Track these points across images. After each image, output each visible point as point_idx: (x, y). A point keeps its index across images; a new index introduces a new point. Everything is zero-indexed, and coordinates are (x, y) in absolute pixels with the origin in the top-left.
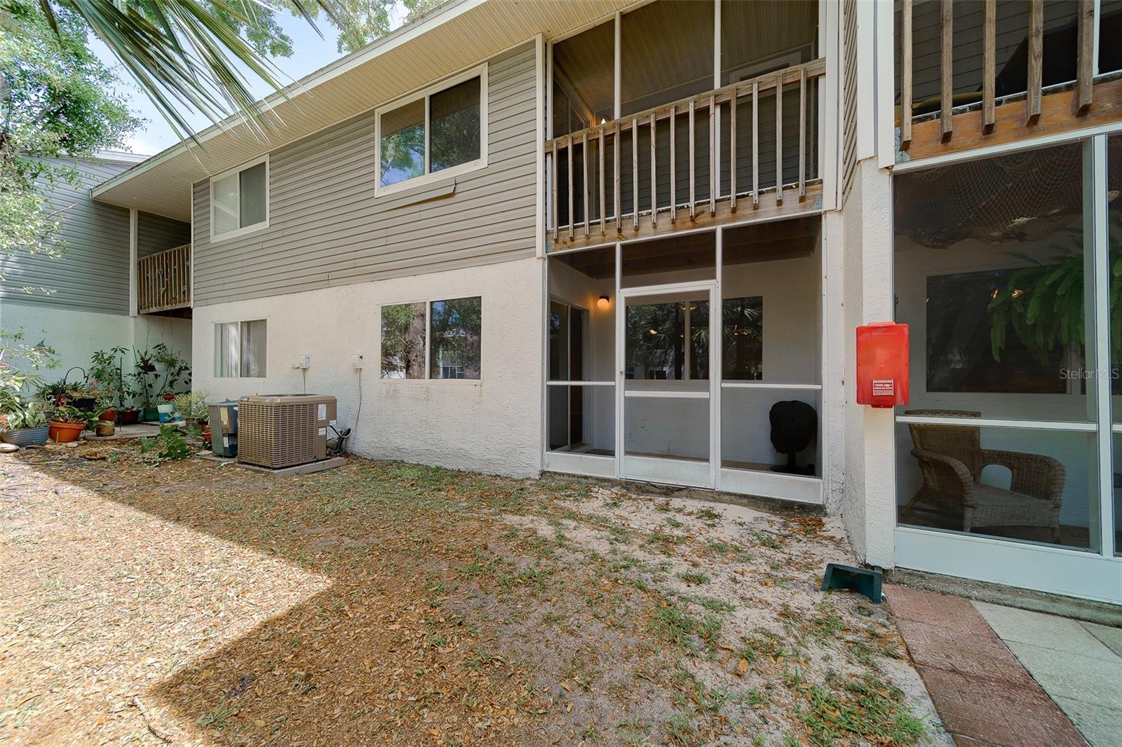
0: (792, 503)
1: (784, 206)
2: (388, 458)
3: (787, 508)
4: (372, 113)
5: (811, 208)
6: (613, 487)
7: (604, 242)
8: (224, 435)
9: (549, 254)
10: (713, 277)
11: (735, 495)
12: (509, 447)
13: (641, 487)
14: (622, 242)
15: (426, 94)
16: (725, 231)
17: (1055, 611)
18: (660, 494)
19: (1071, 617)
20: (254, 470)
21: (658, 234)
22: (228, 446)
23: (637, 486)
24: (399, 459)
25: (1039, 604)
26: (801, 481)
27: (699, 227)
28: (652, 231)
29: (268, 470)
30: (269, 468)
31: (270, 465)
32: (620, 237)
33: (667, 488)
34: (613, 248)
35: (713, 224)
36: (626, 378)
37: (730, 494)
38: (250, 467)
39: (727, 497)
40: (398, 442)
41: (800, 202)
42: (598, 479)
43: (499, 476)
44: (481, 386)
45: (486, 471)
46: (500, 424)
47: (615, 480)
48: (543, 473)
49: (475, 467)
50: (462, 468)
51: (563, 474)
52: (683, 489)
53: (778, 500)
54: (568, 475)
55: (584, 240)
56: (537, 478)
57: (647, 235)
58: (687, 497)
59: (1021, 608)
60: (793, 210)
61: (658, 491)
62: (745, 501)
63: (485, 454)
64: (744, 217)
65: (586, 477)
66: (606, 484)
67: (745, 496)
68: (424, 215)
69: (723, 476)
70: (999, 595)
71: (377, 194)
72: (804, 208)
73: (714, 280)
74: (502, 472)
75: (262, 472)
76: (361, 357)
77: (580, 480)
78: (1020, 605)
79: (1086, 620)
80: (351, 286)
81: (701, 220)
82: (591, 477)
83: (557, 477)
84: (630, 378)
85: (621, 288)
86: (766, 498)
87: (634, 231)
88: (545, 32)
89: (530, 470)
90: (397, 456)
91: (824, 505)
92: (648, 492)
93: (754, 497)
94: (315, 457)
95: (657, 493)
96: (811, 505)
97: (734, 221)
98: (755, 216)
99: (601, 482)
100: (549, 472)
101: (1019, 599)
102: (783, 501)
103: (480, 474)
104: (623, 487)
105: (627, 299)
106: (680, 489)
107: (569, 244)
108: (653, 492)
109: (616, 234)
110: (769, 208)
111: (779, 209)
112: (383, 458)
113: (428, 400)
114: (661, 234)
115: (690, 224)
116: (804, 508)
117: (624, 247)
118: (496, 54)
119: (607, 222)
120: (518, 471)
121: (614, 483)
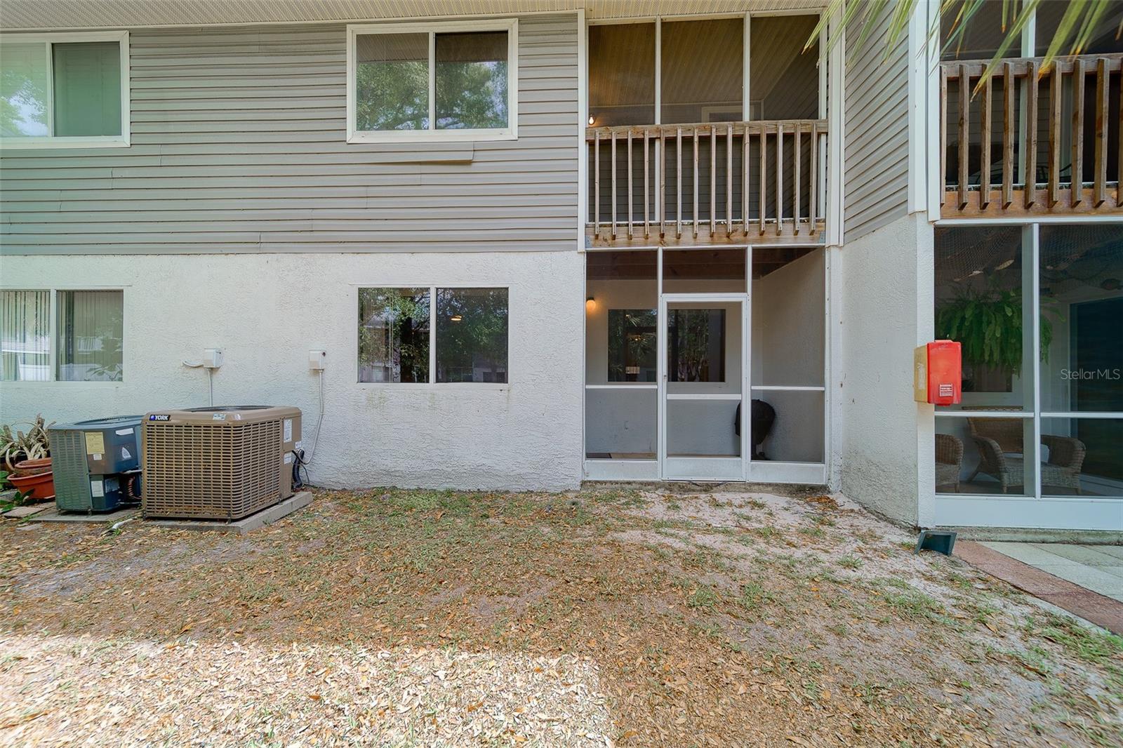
0: (804, 486)
1: (798, 236)
2: (371, 486)
3: (800, 491)
4: (341, 28)
5: (817, 241)
6: (657, 489)
7: (646, 245)
8: (92, 478)
9: (587, 249)
10: (744, 290)
11: (763, 484)
12: (545, 459)
13: (683, 487)
14: (664, 248)
15: (432, 29)
16: (754, 250)
17: (1015, 539)
18: (701, 491)
19: (1023, 542)
20: (189, 528)
21: (697, 245)
22: (101, 494)
23: (679, 486)
24: (388, 485)
25: (1008, 536)
26: (810, 467)
27: (733, 244)
28: (692, 241)
29: (223, 524)
30: (225, 520)
31: (224, 516)
32: (662, 243)
33: (707, 485)
34: (656, 252)
35: (744, 242)
36: (669, 381)
37: (758, 484)
38: (177, 523)
39: (756, 487)
40: (389, 463)
41: (810, 235)
42: (641, 483)
43: (532, 492)
44: (509, 391)
45: (514, 488)
46: (533, 433)
47: (659, 483)
48: (583, 483)
49: (501, 486)
50: (483, 488)
51: (605, 482)
52: (721, 484)
53: (795, 484)
54: (611, 482)
55: (626, 239)
56: (578, 488)
57: (687, 244)
58: (724, 491)
59: (1000, 541)
60: (803, 241)
61: (699, 488)
62: (770, 489)
63: (515, 468)
64: (770, 240)
65: (629, 483)
66: (650, 487)
67: (770, 485)
68: (426, 179)
69: (753, 468)
70: (987, 534)
71: (349, 139)
72: (813, 240)
73: (745, 294)
74: (536, 487)
75: (211, 528)
76: (324, 354)
77: (624, 486)
78: (998, 539)
79: (1031, 542)
80: (304, 255)
81: (735, 238)
82: (634, 482)
83: (598, 486)
84: (673, 381)
85: (663, 292)
86: (786, 484)
87: (675, 239)
88: (588, 9)
89: (569, 481)
90: (386, 482)
91: (826, 485)
92: (690, 490)
93: (777, 485)
94: (280, 495)
95: (698, 491)
96: (819, 486)
97: (762, 243)
98: (778, 240)
99: (645, 486)
100: (590, 482)
101: (999, 535)
102: (798, 485)
103: (507, 492)
104: (667, 489)
105: (669, 304)
106: (719, 485)
107: (610, 242)
108: (694, 491)
109: (658, 239)
110: (788, 236)
111: (795, 238)
112: (361, 486)
113: (435, 409)
114: (700, 245)
115: (725, 239)
116: (813, 489)
117: (665, 252)
118: (528, 13)
119: (650, 225)
120: (555, 484)
121: (657, 486)
